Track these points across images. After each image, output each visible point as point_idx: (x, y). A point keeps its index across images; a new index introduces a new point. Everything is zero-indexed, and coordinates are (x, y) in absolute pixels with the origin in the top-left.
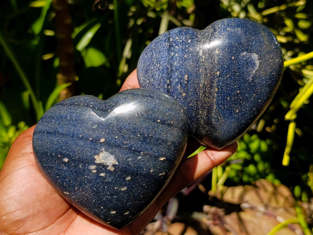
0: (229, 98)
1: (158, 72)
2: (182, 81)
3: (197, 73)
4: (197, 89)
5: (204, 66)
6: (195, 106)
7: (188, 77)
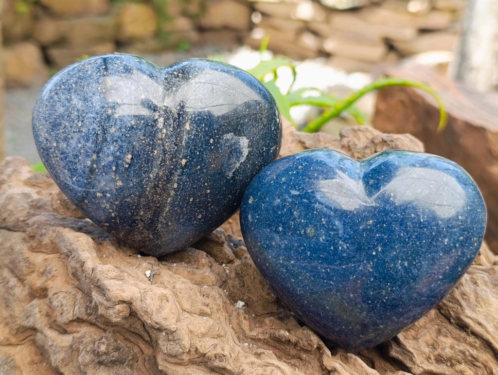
0: (192, 199)
1: (77, 136)
2: (120, 162)
3: (149, 156)
4: (144, 181)
5: (163, 146)
6: (135, 203)
7: (132, 159)
